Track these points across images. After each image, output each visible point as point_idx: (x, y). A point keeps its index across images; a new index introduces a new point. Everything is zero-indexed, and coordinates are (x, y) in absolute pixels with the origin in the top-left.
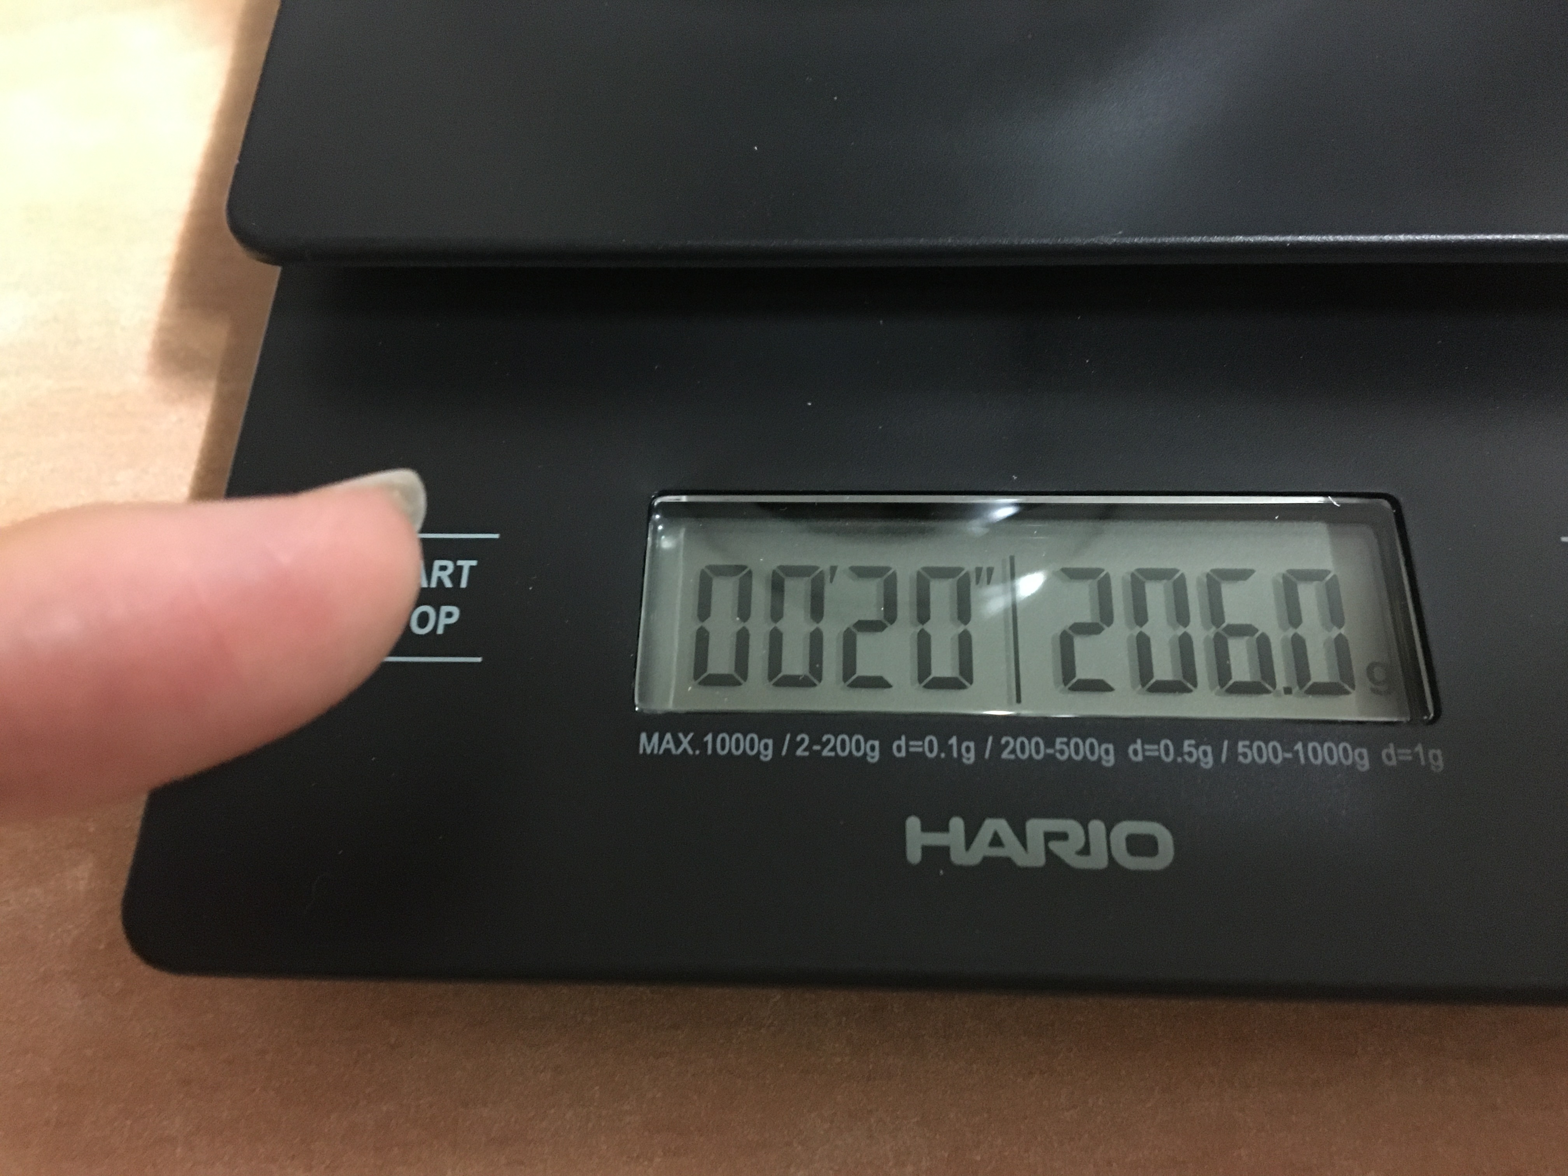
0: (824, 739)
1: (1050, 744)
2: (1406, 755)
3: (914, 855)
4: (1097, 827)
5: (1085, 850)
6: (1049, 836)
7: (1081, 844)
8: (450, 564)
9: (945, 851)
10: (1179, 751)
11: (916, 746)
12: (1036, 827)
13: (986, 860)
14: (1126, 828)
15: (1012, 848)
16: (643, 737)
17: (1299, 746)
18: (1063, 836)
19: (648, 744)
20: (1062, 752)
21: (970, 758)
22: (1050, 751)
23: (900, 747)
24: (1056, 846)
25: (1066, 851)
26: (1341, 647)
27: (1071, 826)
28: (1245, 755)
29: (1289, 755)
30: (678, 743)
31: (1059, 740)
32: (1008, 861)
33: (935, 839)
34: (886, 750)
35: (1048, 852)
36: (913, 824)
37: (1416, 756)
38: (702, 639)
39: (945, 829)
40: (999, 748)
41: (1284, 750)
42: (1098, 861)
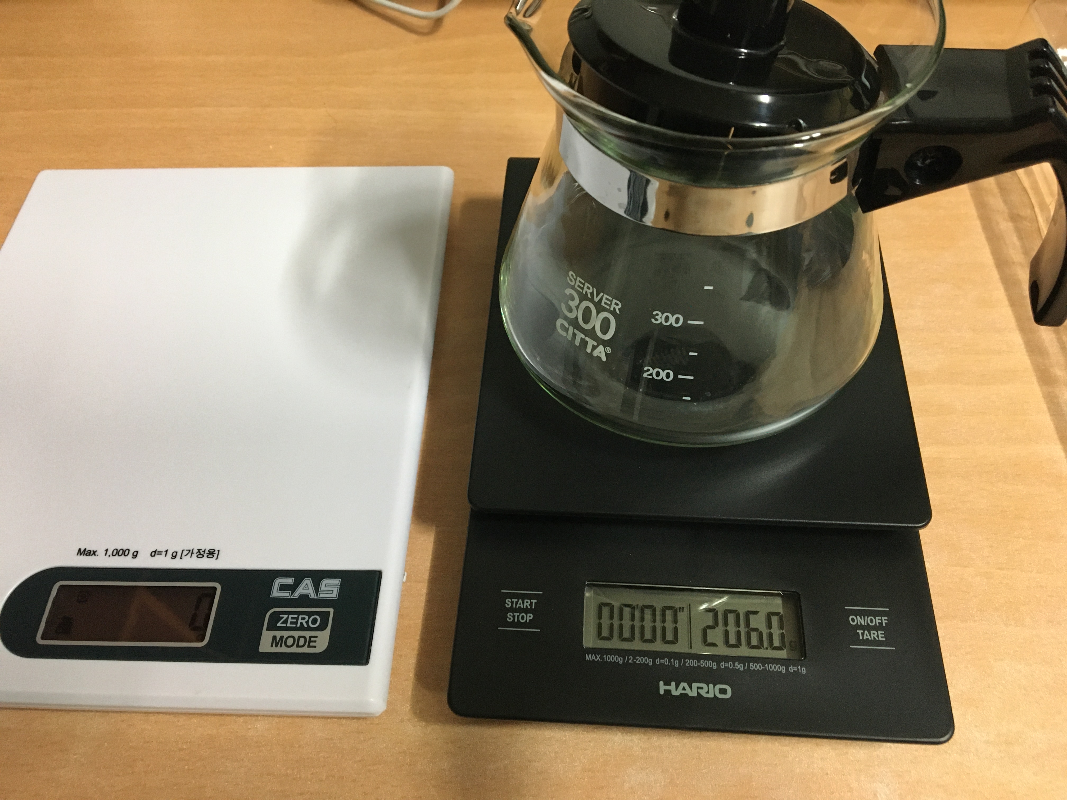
0: (637, 658)
1: (699, 662)
2: (795, 669)
3: (662, 692)
4: (711, 686)
5: (708, 692)
6: (698, 688)
7: (707, 690)
8: (529, 601)
9: (670, 691)
10: (734, 666)
11: (662, 661)
12: (695, 685)
13: (681, 694)
14: (719, 686)
15: (688, 691)
16: (587, 655)
17: (767, 665)
18: (702, 688)
19: (588, 657)
20: (702, 664)
21: (677, 665)
22: (699, 664)
23: (658, 661)
24: (699, 691)
25: (703, 693)
26: (782, 636)
27: (704, 685)
28: (752, 667)
29: (764, 668)
30: (596, 658)
31: (701, 661)
32: (687, 695)
33: (667, 688)
34: (654, 662)
35: (698, 693)
36: (661, 683)
37: (798, 669)
38: (600, 626)
39: (670, 685)
40: (685, 663)
41: (763, 666)
42: (711, 695)
